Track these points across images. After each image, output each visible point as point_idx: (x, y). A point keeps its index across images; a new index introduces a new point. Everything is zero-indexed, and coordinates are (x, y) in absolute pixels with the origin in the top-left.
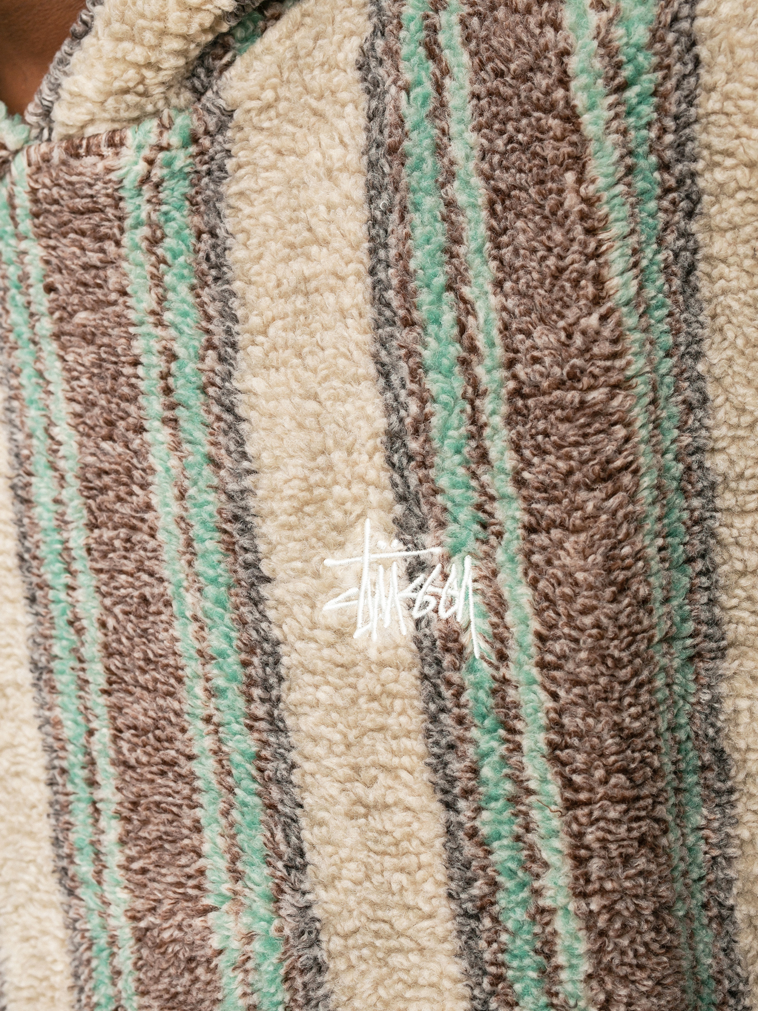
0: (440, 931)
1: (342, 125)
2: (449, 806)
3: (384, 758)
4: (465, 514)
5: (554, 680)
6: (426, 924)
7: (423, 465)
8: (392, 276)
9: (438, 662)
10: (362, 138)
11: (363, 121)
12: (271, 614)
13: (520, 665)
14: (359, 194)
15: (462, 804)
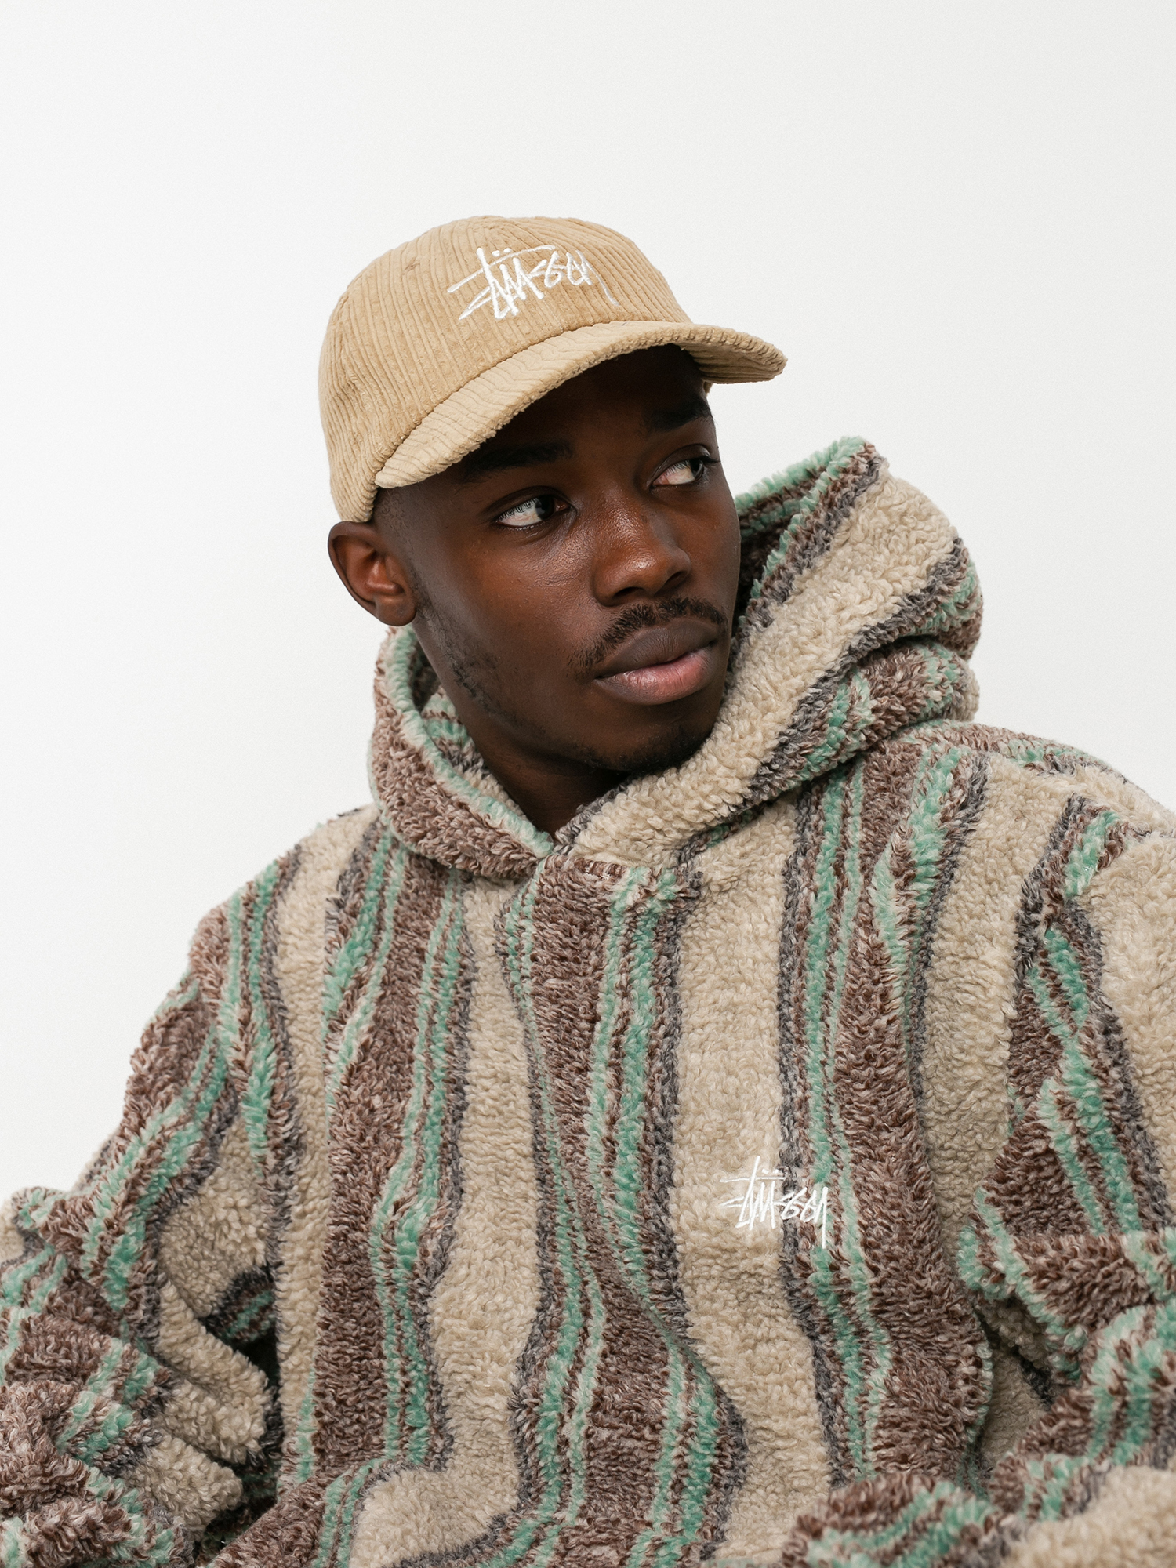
0: (811, 1421)
1: (767, 909)
2: (813, 1338)
3: (767, 1310)
4: (826, 1156)
5: (875, 1257)
6: (802, 1418)
7: (801, 1125)
8: (790, 1011)
9: (796, 1244)
10: (780, 920)
11: (782, 909)
12: (672, 1208)
13: (849, 1246)
14: (774, 955)
15: (823, 1338)
